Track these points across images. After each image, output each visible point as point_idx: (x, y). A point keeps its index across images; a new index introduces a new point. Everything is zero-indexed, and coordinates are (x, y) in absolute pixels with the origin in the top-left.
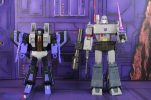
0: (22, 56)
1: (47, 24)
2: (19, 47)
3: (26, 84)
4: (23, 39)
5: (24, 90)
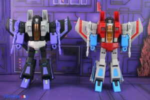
0: (18, 46)
1: (45, 11)
2: (14, 36)
3: (22, 78)
4: (19, 28)
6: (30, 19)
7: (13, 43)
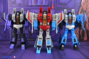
0: (8, 27)
3: (11, 44)
5: (9, 47)
6: (14, 13)
7: (6, 25)
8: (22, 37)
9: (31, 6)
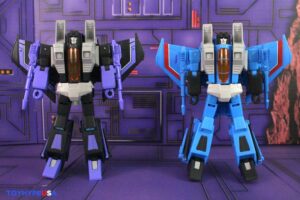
0: (37, 94)
1: (90, 23)
2: (29, 74)
3: (46, 158)
4: (39, 57)
6: (60, 38)
7: (27, 87)
8: (92, 133)
9: (118, 19)
